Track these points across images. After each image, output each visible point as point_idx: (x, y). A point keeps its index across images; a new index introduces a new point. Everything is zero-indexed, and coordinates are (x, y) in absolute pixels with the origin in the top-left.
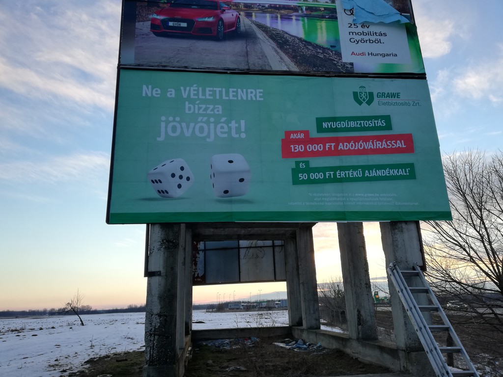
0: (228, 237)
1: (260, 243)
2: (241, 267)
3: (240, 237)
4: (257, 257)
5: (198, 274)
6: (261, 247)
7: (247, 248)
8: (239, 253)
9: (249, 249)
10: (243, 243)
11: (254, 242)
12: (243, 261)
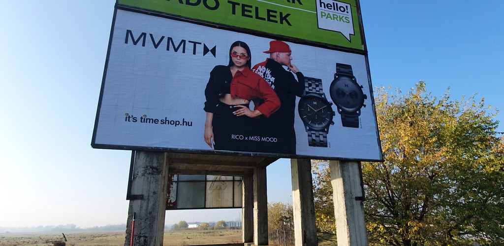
0: (199, 172)
1: (223, 178)
2: (206, 196)
3: (208, 172)
4: (220, 188)
5: (171, 201)
6: (224, 181)
7: (213, 181)
8: (206, 185)
9: (214, 182)
10: (210, 177)
11: (219, 177)
12: (208, 192)
